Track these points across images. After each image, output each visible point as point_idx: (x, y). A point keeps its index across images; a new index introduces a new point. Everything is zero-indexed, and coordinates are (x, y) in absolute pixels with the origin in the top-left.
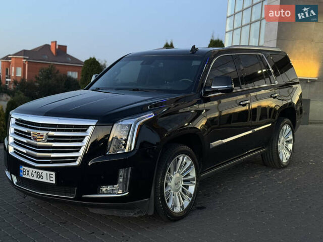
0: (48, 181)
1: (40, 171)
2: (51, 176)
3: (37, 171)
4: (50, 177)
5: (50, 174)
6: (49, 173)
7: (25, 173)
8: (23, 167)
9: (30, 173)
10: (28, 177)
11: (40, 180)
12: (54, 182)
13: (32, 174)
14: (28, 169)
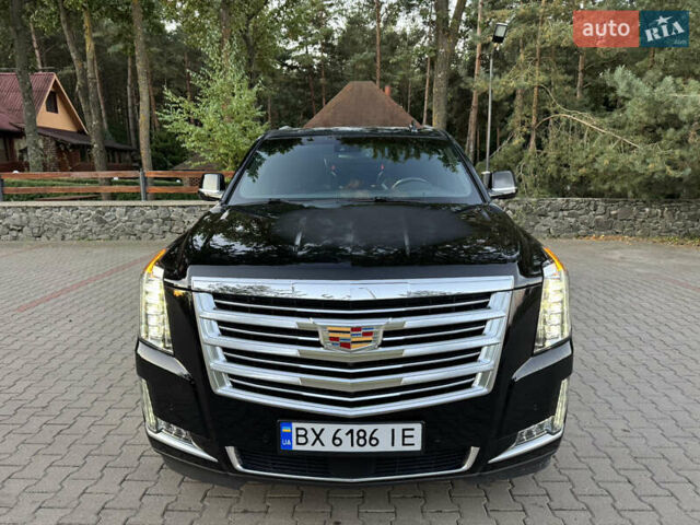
0: (398, 447)
1: (369, 428)
2: (407, 433)
3: (356, 428)
4: (404, 437)
5: (404, 430)
6: (398, 427)
7: (302, 440)
8: (295, 425)
9: (327, 437)
10: (318, 448)
11: (368, 448)
12: (418, 447)
13: (334, 438)
14: (318, 427)
